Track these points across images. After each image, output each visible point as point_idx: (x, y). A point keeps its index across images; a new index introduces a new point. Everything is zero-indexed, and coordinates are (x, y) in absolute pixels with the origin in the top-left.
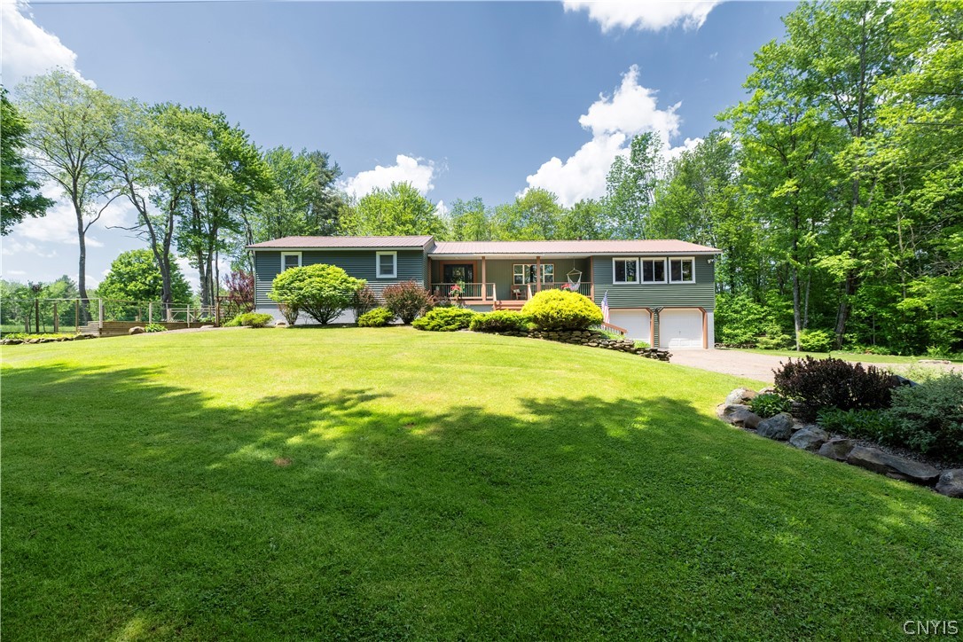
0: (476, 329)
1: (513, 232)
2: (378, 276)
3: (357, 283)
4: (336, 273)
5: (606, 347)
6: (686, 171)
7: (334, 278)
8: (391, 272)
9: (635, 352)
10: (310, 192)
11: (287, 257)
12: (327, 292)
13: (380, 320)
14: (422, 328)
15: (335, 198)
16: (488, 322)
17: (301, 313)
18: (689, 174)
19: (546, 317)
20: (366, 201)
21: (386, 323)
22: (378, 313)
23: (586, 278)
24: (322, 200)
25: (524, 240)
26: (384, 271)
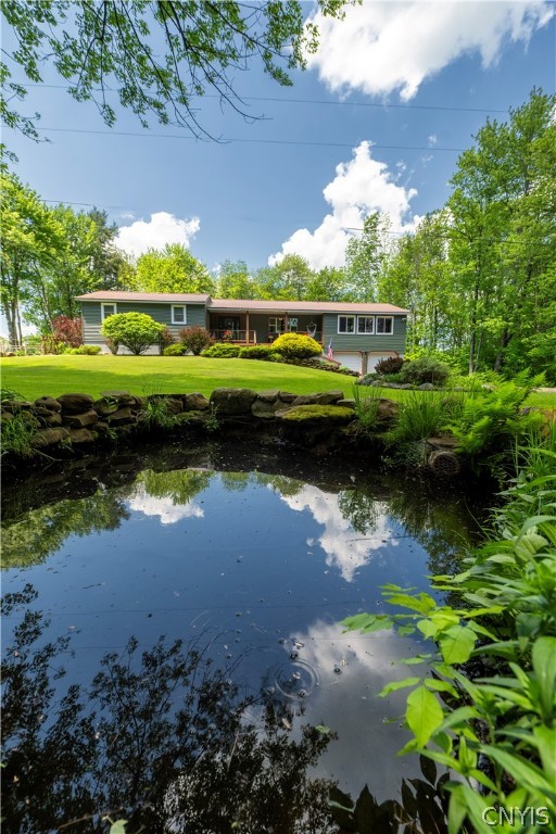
0: (242, 357)
1: (273, 293)
2: (173, 322)
3: (161, 327)
4: (145, 318)
5: (322, 368)
6: (408, 247)
7: (144, 322)
8: (182, 320)
9: (339, 372)
10: (92, 249)
11: (105, 307)
12: (142, 331)
13: (178, 351)
14: (207, 356)
15: (115, 255)
16: (251, 352)
17: (121, 346)
18: (411, 250)
19: (286, 349)
20: (144, 260)
21: (182, 353)
22: (177, 347)
23: (320, 329)
24: (103, 257)
25: (281, 300)
26: (176, 320)
